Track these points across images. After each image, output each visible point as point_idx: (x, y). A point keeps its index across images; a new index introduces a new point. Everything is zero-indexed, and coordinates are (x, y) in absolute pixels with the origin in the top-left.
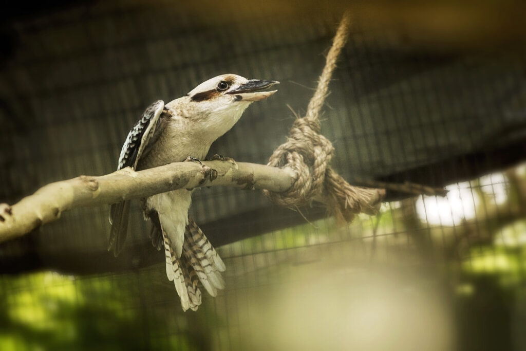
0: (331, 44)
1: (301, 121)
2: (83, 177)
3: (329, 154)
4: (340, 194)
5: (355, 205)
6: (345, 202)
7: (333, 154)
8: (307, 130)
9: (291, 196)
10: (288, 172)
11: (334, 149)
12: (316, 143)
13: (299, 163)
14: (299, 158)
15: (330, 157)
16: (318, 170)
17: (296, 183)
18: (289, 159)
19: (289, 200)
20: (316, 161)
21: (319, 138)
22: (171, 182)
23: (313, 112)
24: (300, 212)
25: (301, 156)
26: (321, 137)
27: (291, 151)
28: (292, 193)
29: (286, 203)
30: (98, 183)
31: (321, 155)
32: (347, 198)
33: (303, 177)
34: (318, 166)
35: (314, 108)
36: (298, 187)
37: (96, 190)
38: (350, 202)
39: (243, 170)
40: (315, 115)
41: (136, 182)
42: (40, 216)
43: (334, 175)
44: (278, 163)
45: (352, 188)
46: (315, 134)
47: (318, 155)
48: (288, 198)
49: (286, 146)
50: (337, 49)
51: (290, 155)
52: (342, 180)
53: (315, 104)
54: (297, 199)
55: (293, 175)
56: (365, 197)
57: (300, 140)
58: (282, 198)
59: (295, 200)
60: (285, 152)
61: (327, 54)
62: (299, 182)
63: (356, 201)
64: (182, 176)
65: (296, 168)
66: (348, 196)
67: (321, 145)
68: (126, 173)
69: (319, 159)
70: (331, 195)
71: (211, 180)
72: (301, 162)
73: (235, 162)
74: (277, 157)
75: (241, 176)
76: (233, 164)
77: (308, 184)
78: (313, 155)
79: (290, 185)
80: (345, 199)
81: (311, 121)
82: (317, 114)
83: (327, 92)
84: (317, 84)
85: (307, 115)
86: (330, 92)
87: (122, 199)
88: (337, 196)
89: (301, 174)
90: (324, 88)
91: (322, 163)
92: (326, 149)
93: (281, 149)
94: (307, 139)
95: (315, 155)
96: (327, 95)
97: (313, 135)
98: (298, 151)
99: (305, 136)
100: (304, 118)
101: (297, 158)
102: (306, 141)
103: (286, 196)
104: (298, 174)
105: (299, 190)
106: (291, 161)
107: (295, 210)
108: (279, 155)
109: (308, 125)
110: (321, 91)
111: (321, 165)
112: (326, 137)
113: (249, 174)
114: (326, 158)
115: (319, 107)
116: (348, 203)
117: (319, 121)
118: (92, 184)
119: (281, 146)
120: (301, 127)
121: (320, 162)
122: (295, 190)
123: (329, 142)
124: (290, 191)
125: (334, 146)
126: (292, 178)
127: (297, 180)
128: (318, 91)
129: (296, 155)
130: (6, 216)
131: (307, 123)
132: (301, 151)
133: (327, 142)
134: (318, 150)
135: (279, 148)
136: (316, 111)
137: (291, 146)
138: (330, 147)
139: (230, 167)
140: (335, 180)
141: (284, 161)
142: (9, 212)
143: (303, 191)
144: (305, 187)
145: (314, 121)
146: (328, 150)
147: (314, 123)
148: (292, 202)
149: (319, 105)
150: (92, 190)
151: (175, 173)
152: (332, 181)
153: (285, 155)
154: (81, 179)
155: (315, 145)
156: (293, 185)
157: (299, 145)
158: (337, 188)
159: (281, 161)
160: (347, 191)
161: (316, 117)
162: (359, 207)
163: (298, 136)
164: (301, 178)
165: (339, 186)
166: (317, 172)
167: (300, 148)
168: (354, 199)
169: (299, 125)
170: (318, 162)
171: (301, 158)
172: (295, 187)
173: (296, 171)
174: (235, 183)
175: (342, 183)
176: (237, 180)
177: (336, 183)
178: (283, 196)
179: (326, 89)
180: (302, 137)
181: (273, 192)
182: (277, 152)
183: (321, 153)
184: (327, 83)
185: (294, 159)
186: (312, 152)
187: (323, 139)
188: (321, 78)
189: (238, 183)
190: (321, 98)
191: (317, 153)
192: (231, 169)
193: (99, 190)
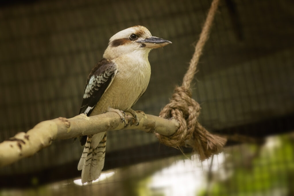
0: (198, 38)
1: (180, 89)
2: (61, 118)
3: (197, 111)
4: (203, 139)
5: (214, 148)
6: (207, 145)
7: (200, 112)
8: (184, 95)
9: (175, 139)
10: (174, 122)
11: (201, 108)
12: (190, 104)
13: (180, 117)
14: (180, 113)
15: (198, 114)
16: (191, 122)
17: (178, 130)
18: (173, 114)
19: (174, 142)
20: (190, 116)
21: (191, 101)
22: (109, 125)
23: (187, 83)
24: (180, 150)
25: (181, 112)
26: (193, 100)
27: (174, 109)
28: (175, 137)
29: (171, 143)
30: (70, 123)
31: (193, 112)
32: (208, 142)
33: (183, 126)
34: (191, 119)
35: (187, 81)
36: (180, 133)
37: (69, 127)
38: (210, 145)
39: (149, 119)
40: (188, 85)
41: (90, 124)
42: (43, 142)
43: (200, 126)
44: (166, 116)
45: (211, 135)
46: (189, 98)
47: (191, 112)
48: (173, 140)
49: (171, 105)
50: (203, 42)
51: (173, 112)
52: (205, 130)
53: (188, 78)
54: (179, 141)
55: (177, 124)
56: (220, 143)
57: (180, 102)
58: (169, 140)
59: (177, 141)
60: (171, 109)
61: (196, 45)
62: (180, 129)
63: (215, 145)
64: (115, 121)
65: (178, 120)
66: (209, 141)
67: (193, 105)
68: (83, 117)
69: (192, 115)
70: (197, 140)
71: (131, 125)
72: (181, 116)
73: (145, 114)
74: (165, 112)
75: (149, 123)
76: (144, 115)
77: (186, 131)
78: (188, 112)
79: (175, 131)
80: (206, 143)
81: (186, 89)
82: (189, 85)
83: (196, 70)
84: (189, 65)
85: (183, 84)
86: (198, 71)
87: (82, 135)
88: (201, 141)
89: (182, 124)
90: (194, 67)
91: (194, 117)
92: (196, 108)
93: (167, 107)
94: (184, 101)
95: (189, 112)
96: (196, 72)
97: (188, 99)
98: (178, 109)
99: (183, 99)
100: (181, 87)
101: (179, 113)
102: (183, 102)
103: (171, 139)
104: (180, 124)
105: (180, 135)
106: (174, 115)
107: (178, 149)
108: (166, 111)
109: (184, 92)
110: (192, 69)
111: (193, 119)
112: (196, 100)
113: (153, 122)
114: (196, 114)
115: (191, 80)
116: (209, 146)
117: (191, 89)
118: (67, 123)
119: (167, 105)
120: (179, 93)
121: (192, 117)
122: (178, 135)
123: (198, 104)
124: (174, 135)
125: (201, 106)
126: (177, 126)
127: (179, 128)
128: (190, 69)
129: (178, 111)
130: (26, 141)
131: (183, 91)
132: (181, 109)
133: (197, 104)
134: (191, 109)
135: (166, 106)
136: (188, 82)
137: (174, 106)
138: (198, 107)
139: (142, 117)
140: (200, 130)
141: (170, 116)
142: (27, 138)
143: (183, 136)
144: (184, 133)
145: (188, 89)
146: (197, 109)
147: (188, 90)
148: (176, 143)
149: (191, 79)
150: (67, 127)
151: (111, 119)
152: (199, 130)
153: (170, 111)
154: (60, 119)
155: (189, 105)
156: (177, 131)
157: (179, 104)
158: (202, 135)
159: (168, 115)
160: (208, 137)
161: (189, 87)
162: (216, 149)
163: (178, 98)
164: (182, 127)
165: (203, 134)
166: (191, 124)
167: (180, 107)
168: (213, 143)
169: (178, 91)
170: (191, 116)
171: (181, 113)
172: (178, 133)
173: (178, 122)
174: (144, 127)
175: (204, 132)
176: (146, 126)
177: (201, 132)
178: (169, 139)
179: (195, 68)
180: (181, 99)
181: (163, 135)
182: (165, 109)
183: (193, 111)
184: (196, 64)
185: (176, 114)
186: (187, 110)
187: (194, 101)
188: (192, 61)
189: (146, 128)
190: (192, 74)
191: (190, 111)
192: (143, 119)
193: (71, 127)
